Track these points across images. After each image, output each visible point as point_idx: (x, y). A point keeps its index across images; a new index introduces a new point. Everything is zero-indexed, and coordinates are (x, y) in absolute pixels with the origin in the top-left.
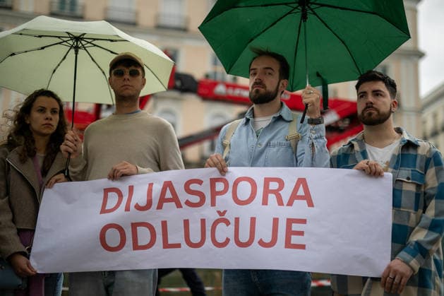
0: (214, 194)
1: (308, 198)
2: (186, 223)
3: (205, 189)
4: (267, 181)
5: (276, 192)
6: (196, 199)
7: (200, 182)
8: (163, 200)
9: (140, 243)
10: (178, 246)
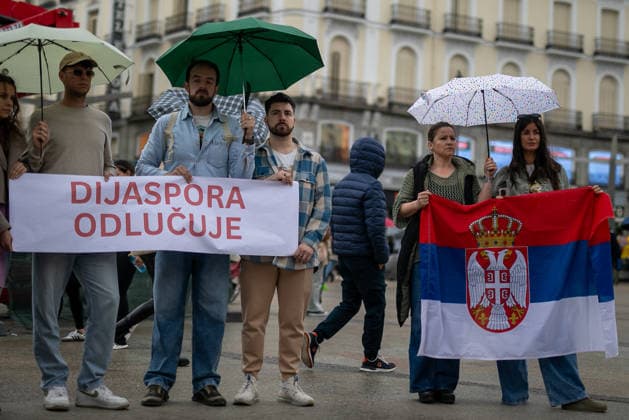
0: (168, 195)
1: (240, 201)
2: (146, 216)
3: (161, 191)
4: (210, 188)
5: (217, 197)
6: (153, 198)
7: (158, 185)
8: (127, 197)
10: (139, 233)
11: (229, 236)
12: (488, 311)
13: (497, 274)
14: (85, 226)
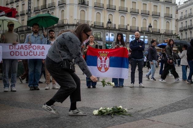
0: (29, 48)
1: (44, 49)
2: (24, 52)
3: (28, 47)
4: (38, 46)
5: (39, 48)
6: (26, 48)
7: (27, 46)
8: (21, 48)
9: (17, 55)
10: (23, 55)
11: (42, 55)
12: (101, 68)
13: (103, 61)
14: (12, 54)
